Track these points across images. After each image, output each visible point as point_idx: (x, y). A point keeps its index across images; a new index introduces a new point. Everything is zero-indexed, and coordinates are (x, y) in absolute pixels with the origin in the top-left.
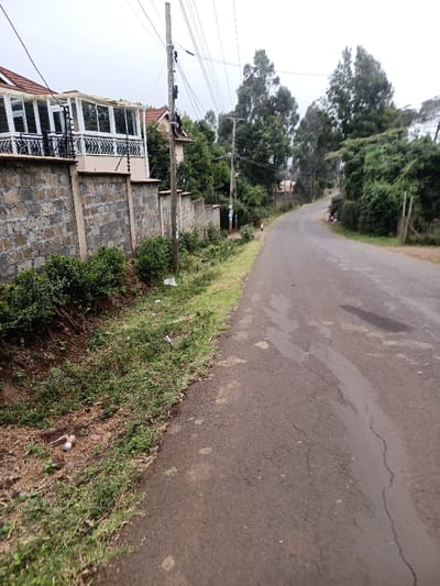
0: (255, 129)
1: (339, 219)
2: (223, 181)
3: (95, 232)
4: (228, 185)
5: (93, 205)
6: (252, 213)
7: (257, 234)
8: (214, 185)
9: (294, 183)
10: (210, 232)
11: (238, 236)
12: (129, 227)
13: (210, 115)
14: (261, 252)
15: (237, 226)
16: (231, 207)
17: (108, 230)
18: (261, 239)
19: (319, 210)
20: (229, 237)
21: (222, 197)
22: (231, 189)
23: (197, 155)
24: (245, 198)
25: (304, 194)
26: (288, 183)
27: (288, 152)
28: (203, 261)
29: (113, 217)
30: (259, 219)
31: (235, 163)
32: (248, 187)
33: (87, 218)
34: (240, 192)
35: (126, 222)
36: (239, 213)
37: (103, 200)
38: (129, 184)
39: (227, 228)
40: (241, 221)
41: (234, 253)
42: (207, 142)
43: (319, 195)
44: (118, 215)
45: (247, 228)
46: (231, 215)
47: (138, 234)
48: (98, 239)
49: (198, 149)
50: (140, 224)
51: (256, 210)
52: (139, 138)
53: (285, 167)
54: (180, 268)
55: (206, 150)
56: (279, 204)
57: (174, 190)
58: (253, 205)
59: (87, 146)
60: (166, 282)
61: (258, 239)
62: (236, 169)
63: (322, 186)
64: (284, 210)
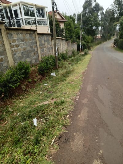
0: (88, 18)
1: (117, 46)
2: (78, 35)
3: (19, 55)
4: (79, 36)
5: (17, 43)
6: (88, 45)
7: (89, 52)
8: (75, 36)
9: (101, 35)
10: (73, 52)
11: (83, 53)
12: (37, 52)
13: (74, 15)
14: (91, 59)
15: (82, 50)
16: (80, 43)
17: (26, 53)
18: (91, 54)
19: (110, 43)
20: (80, 53)
21: (78, 40)
22: (81, 37)
23: (69, 26)
24: (85, 40)
25: (105, 38)
26: (99, 35)
27: (99, 25)
28: (69, 64)
29: (29, 48)
30: (90, 47)
31: (82, 28)
32: (86, 36)
33: (13, 49)
34: (84, 38)
35: (36, 50)
36: (83, 45)
37: (22, 41)
38: (36, 34)
39: (79, 50)
40: (84, 48)
41: (81, 60)
42: (72, 22)
43: (109, 38)
44: (31, 47)
45: (86, 50)
46: (80, 46)
47: (42, 54)
48: (21, 58)
49: (70, 25)
50: (43, 51)
51: (89, 44)
52: (46, 19)
53: (98, 30)
54: (59, 67)
55: (72, 25)
56: (96, 42)
57: (55, 38)
58: (88, 42)
59: (26, 22)
60: (52, 74)
61: (90, 54)
62: (82, 31)
63: (111, 35)
64: (98, 44)
